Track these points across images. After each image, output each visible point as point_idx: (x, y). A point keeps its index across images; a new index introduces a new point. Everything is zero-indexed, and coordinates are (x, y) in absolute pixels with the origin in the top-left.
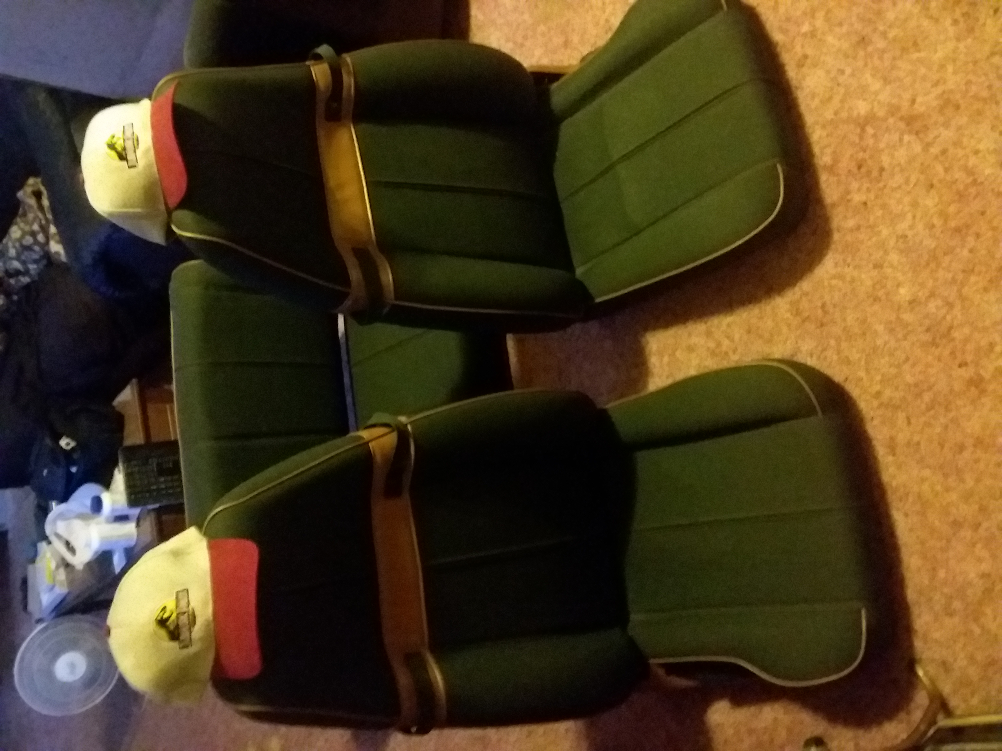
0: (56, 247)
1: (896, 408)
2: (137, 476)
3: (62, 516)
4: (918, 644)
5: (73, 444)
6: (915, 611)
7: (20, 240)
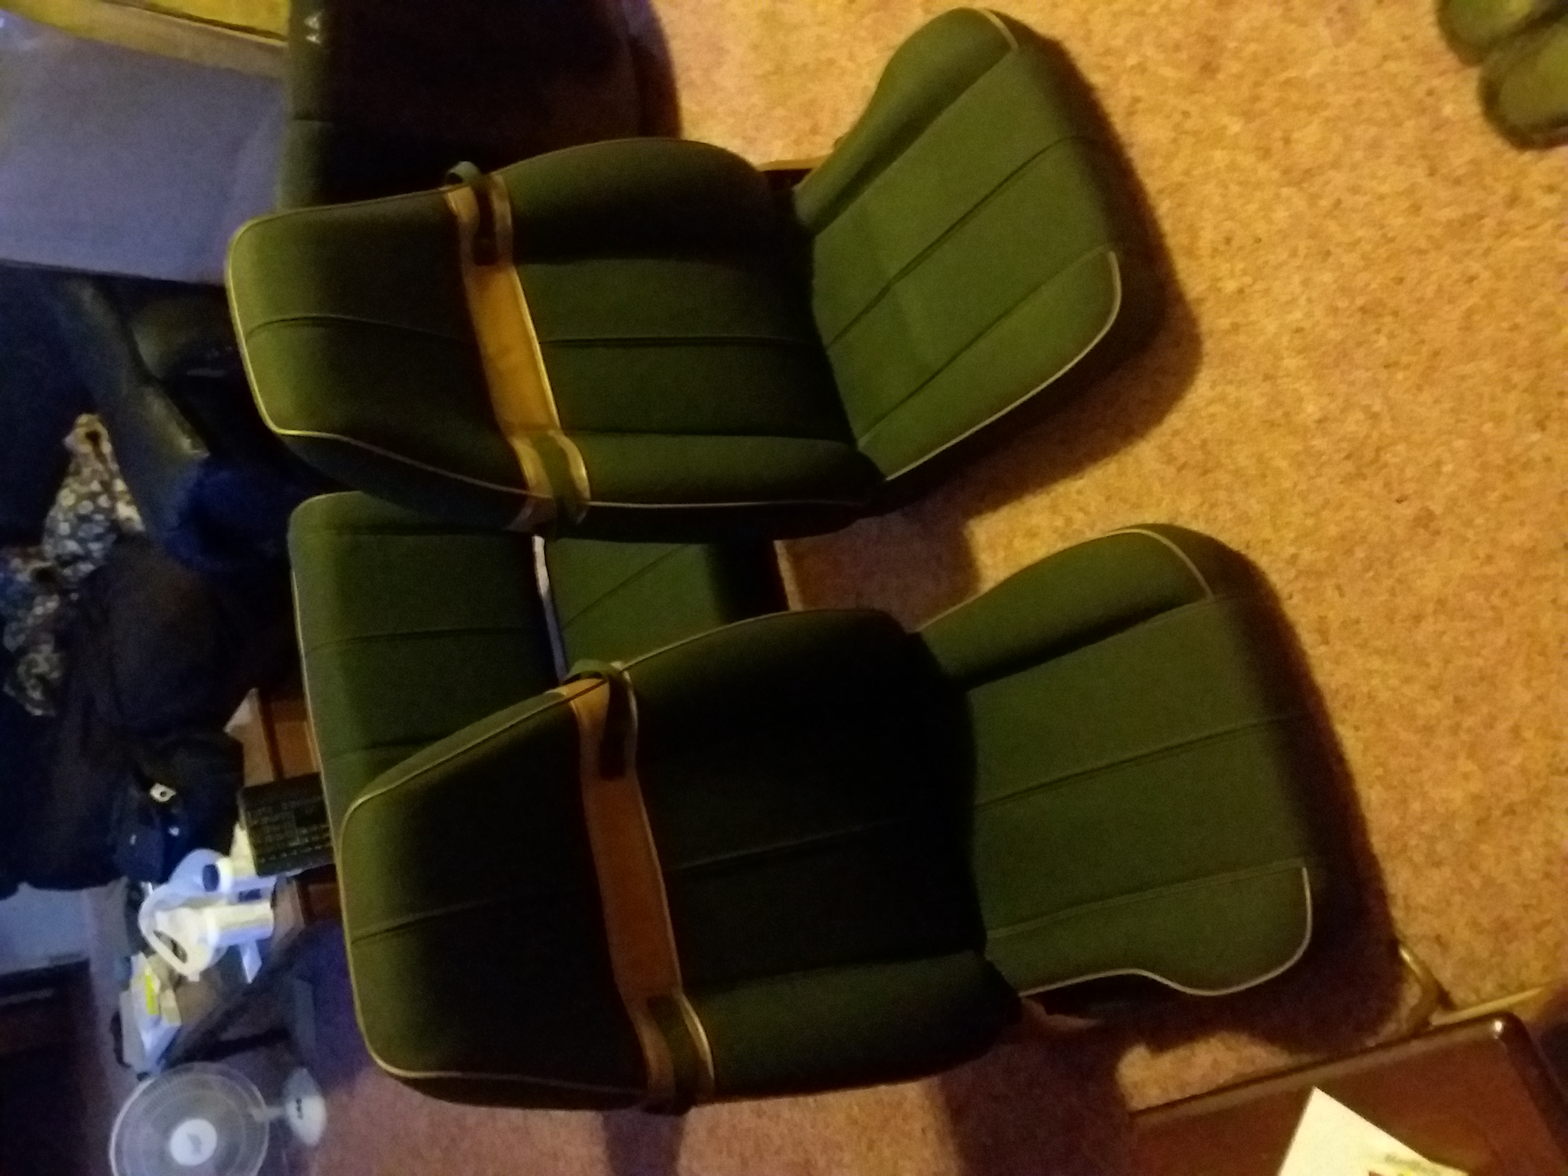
0: (126, 511)
1: (1320, 575)
2: (268, 829)
3: (162, 905)
4: (1397, 913)
5: (171, 793)
6: (1387, 866)
7: (73, 508)
